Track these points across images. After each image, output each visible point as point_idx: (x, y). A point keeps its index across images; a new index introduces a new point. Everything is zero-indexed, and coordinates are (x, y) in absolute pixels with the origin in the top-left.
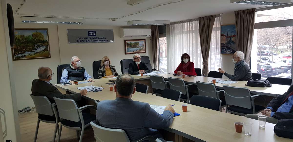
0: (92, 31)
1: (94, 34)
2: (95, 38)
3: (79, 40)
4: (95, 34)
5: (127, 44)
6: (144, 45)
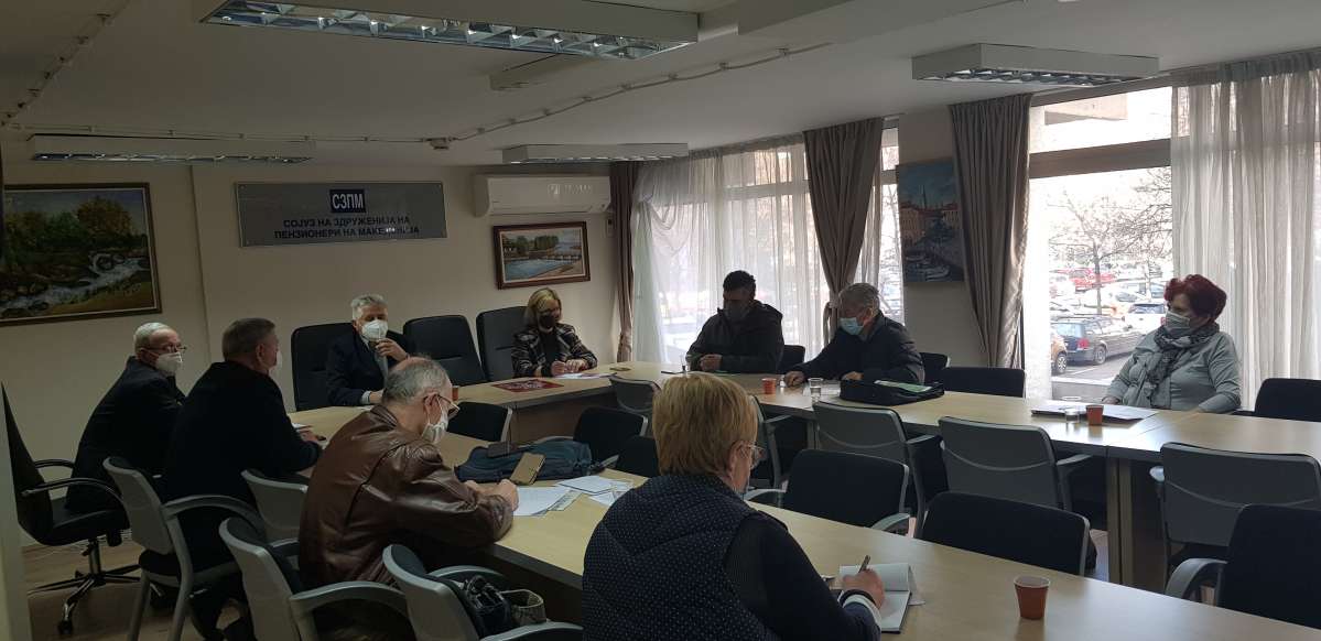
0: (346, 192)
1: (358, 201)
2: (362, 221)
3: (291, 229)
4: (360, 205)
5: (508, 245)
6: (580, 248)
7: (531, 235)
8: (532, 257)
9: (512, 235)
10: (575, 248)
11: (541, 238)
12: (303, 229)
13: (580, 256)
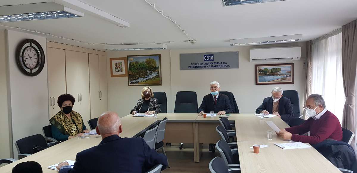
1: (212, 58)
2: (212, 63)
3: (193, 66)
4: (212, 59)
5: (260, 71)
6: (290, 72)
7: (270, 68)
8: (270, 75)
9: (263, 68)
10: (288, 72)
11: (274, 69)
12: (196, 66)
13: (290, 75)
